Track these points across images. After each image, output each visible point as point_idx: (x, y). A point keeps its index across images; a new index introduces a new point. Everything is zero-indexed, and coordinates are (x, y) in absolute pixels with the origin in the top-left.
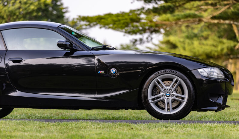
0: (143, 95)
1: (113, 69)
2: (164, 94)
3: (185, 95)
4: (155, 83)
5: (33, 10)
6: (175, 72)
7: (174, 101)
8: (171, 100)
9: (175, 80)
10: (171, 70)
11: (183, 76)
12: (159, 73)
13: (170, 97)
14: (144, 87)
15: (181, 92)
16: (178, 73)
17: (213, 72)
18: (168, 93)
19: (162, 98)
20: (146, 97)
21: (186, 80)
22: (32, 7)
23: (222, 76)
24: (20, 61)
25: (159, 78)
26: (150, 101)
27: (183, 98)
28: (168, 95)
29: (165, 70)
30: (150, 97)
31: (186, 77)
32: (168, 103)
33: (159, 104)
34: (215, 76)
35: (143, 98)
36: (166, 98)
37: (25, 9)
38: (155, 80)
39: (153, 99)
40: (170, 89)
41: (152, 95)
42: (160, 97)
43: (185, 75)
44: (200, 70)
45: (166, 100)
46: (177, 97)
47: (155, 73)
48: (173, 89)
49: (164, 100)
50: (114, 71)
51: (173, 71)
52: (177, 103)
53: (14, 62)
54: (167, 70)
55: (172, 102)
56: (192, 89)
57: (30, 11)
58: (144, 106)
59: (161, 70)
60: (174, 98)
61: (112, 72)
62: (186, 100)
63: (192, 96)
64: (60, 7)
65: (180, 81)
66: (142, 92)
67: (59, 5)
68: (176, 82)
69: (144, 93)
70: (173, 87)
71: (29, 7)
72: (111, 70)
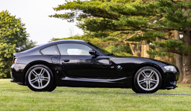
0: (135, 80)
1: (119, 66)
2: (146, 79)
3: (157, 80)
4: (141, 73)
5: (9, 35)
6: (152, 68)
7: (151, 83)
8: (150, 83)
9: (152, 72)
10: (150, 67)
11: (156, 70)
12: (143, 68)
13: (149, 81)
14: (135, 76)
15: (155, 79)
16: (154, 68)
17: (171, 68)
18: (148, 79)
19: (145, 82)
20: (136, 81)
21: (158, 72)
22: (8, 33)
23: (175, 70)
24: (68, 61)
25: (143, 71)
26: (139, 83)
27: (156, 82)
28: (148, 80)
29: (146, 67)
30: (138, 81)
31: (158, 70)
32: (148, 85)
33: (143, 85)
34: (172, 70)
35: (135, 82)
36: (147, 81)
37: (5, 34)
38: (141, 72)
39: (140, 82)
40: (149, 77)
41: (140, 80)
42: (143, 81)
43: (157, 69)
44: (165, 67)
45: (147, 83)
46: (153, 81)
47: (141, 68)
48: (151, 77)
49: (146, 83)
50: (120, 67)
51: (151, 67)
52: (153, 84)
53: (65, 61)
54: (148, 67)
55: (150, 84)
56: (161, 77)
57: (7, 35)
58: (135, 86)
59: (145, 66)
60: (151, 82)
61: (119, 68)
62: (158, 83)
63: (161, 81)
64: (25, 33)
65: (155, 73)
66: (134, 78)
67: (24, 33)
68: (152, 73)
69: (136, 79)
70: (151, 76)
71: (6, 33)
72: (118, 66)
